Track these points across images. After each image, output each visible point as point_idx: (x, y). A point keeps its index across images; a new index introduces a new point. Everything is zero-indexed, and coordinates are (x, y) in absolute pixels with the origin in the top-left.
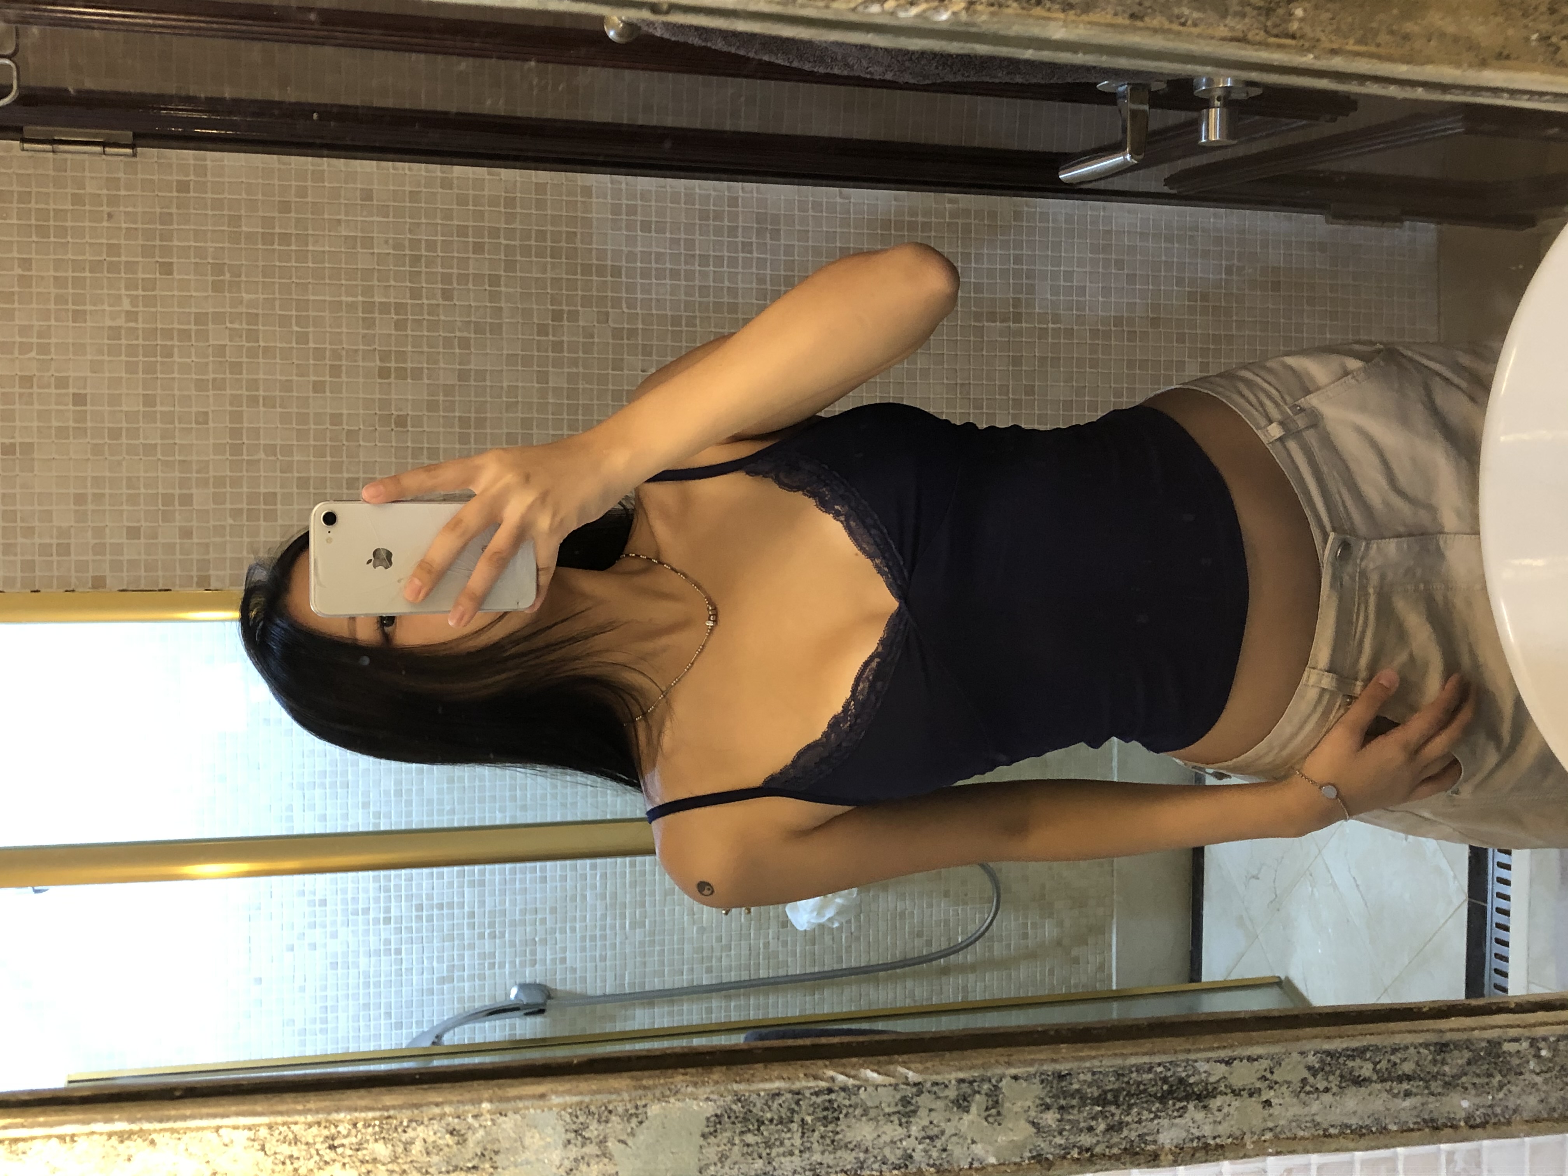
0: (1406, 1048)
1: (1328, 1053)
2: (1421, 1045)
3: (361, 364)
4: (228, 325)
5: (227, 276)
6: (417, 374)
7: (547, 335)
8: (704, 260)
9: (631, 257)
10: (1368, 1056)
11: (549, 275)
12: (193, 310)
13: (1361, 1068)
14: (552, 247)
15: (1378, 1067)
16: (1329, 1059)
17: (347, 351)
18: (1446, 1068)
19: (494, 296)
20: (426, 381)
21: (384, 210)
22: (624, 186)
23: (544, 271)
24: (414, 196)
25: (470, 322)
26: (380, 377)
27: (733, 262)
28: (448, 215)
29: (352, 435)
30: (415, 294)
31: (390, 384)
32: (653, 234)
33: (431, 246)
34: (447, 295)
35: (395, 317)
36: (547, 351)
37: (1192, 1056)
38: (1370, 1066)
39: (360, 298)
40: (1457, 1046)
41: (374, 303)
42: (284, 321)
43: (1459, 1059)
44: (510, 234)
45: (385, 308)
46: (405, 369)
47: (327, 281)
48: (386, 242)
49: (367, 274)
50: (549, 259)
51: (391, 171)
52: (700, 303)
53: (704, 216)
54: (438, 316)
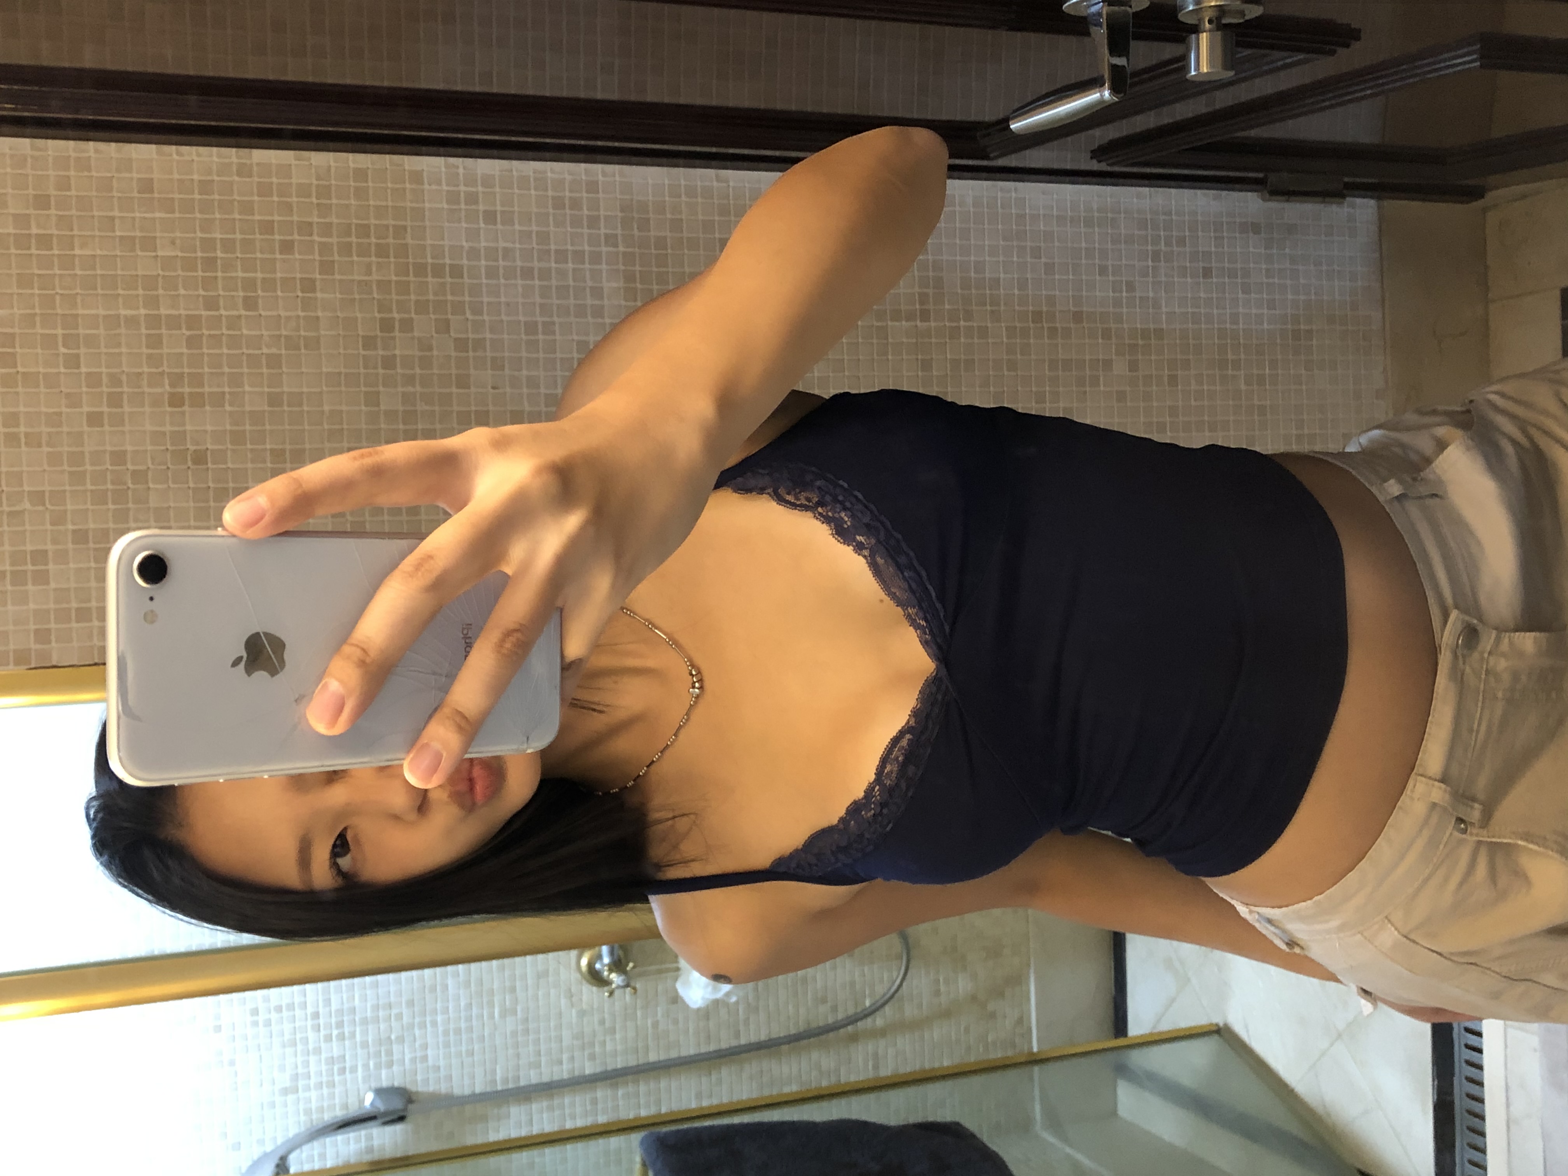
3: (147, 390)
6: (218, 400)
7: (376, 349)
8: (561, 256)
9: (474, 253)
11: (375, 277)
14: (377, 245)
17: (128, 374)
19: (307, 305)
20: (228, 408)
21: (167, 205)
22: (461, 171)
23: (369, 272)
24: (205, 187)
25: (280, 336)
26: (171, 405)
28: (247, 208)
29: (139, 476)
30: (211, 304)
31: (183, 413)
32: (499, 226)
33: (229, 246)
35: (188, 333)
36: (376, 368)
41: (160, 316)
42: (48, 341)
44: (327, 230)
45: (174, 322)
46: (202, 395)
47: (100, 291)
48: (173, 243)
49: (150, 282)
50: (374, 259)
51: (175, 156)
52: (559, 306)
53: (559, 203)
54: (240, 330)
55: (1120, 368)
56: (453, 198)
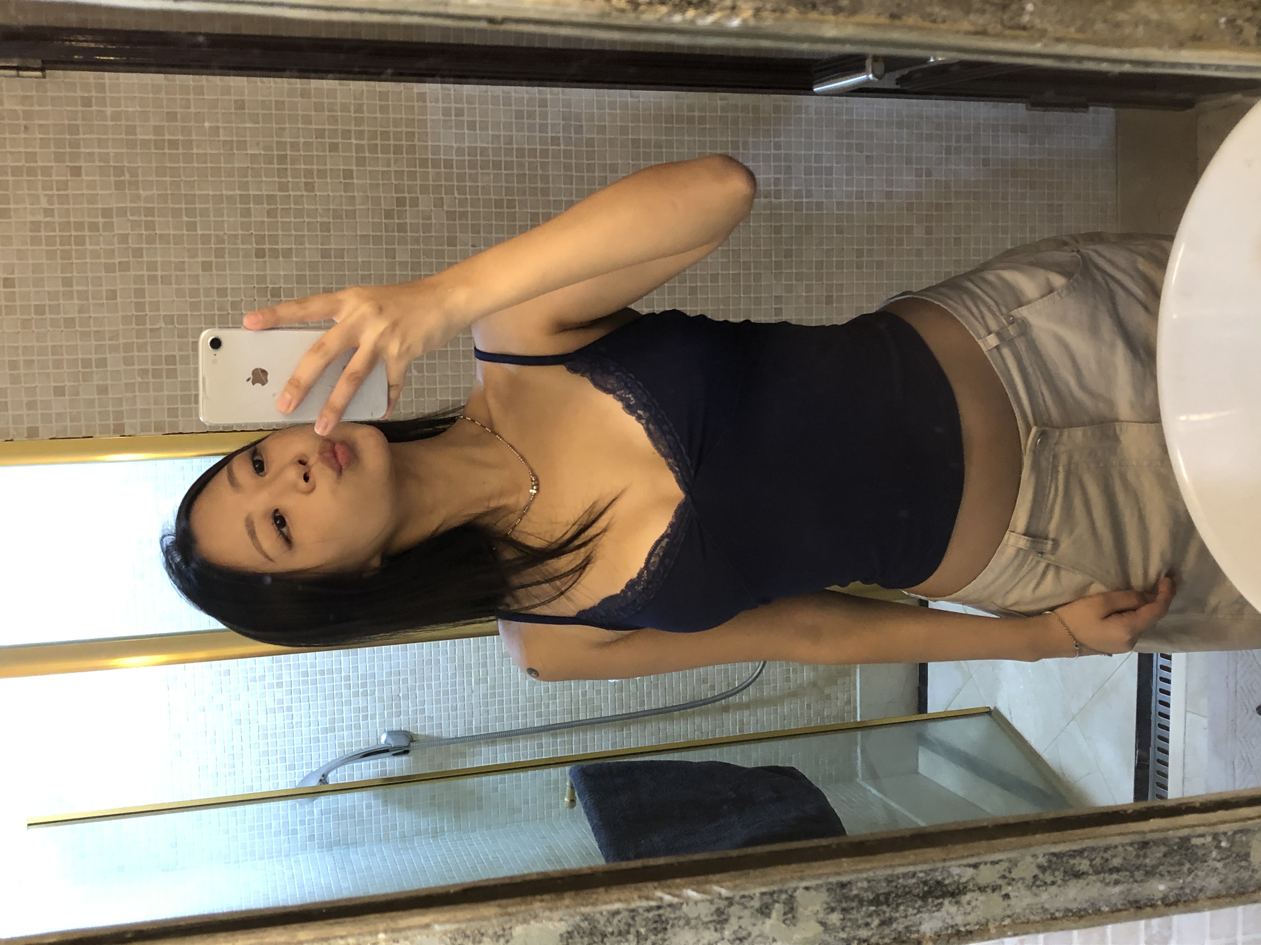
0: (1116, 847)
1: (1054, 854)
2: (1127, 844)
3: (241, 246)
4: (130, 218)
5: (127, 177)
6: (288, 253)
7: (393, 218)
8: (520, 153)
9: (460, 151)
10: (1086, 854)
12: (100, 206)
13: (1080, 864)
14: (395, 146)
15: (1094, 862)
16: (1055, 859)
17: (228, 236)
18: (1147, 861)
19: (347, 187)
20: (294, 259)
21: (254, 119)
22: (452, 92)
24: (280, 105)
25: (329, 209)
26: (257, 256)
27: (544, 154)
28: (307, 120)
29: (236, 305)
30: (283, 187)
31: (265, 262)
32: (478, 132)
33: (295, 146)
34: (309, 187)
35: (268, 207)
36: (393, 232)
37: (947, 864)
38: (1088, 863)
39: (238, 192)
40: (1156, 843)
41: (249, 195)
42: (176, 213)
43: (1158, 852)
44: (360, 135)
45: (258, 199)
46: (277, 250)
47: (210, 178)
49: (244, 172)
50: (392, 155)
51: (260, 85)
52: (518, 188)
54: (303, 204)
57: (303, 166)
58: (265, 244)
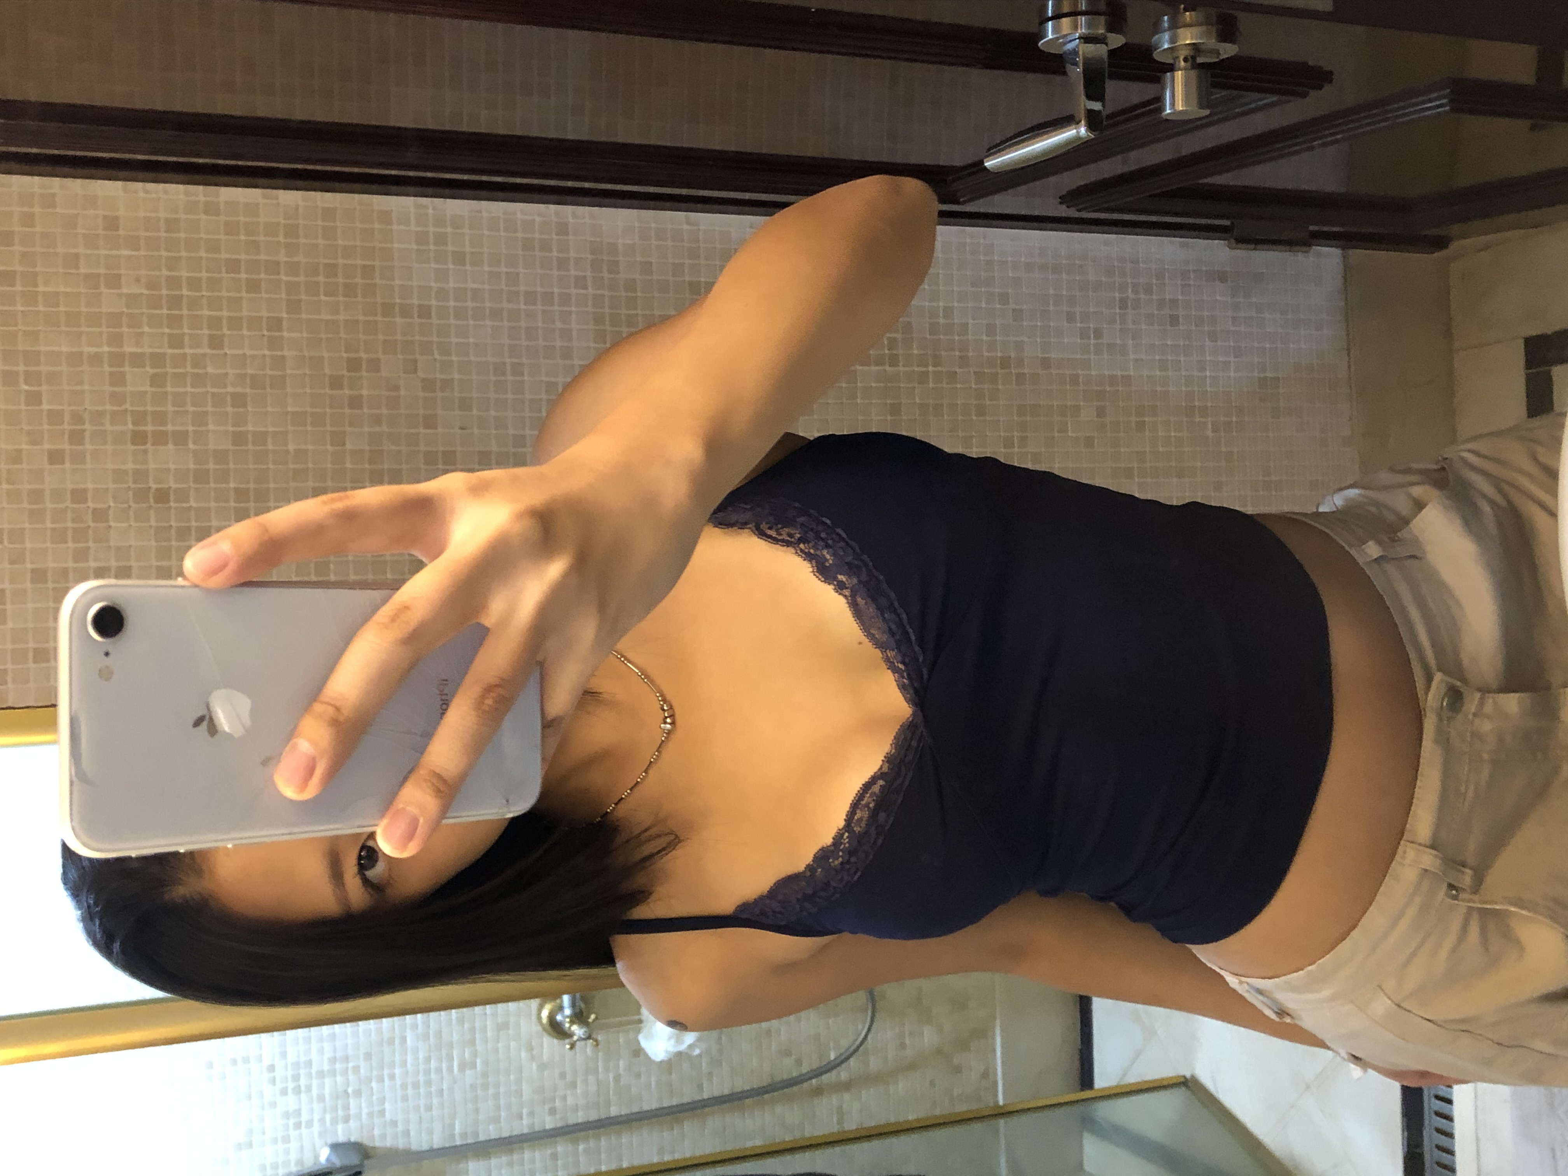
3: (109, 428)
6: (181, 438)
7: (342, 388)
8: (530, 298)
9: (442, 294)
11: (342, 316)
14: (345, 284)
17: (90, 412)
19: (274, 343)
20: (191, 446)
21: (133, 243)
23: (336, 312)
24: (172, 225)
25: (246, 375)
26: (134, 443)
27: (565, 299)
28: (214, 247)
29: (100, 515)
30: (176, 342)
31: (145, 452)
32: (468, 267)
33: (194, 283)
35: (151, 371)
36: (342, 407)
39: (106, 349)
41: (123, 353)
44: (293, 268)
45: (137, 360)
46: (165, 433)
47: (63, 328)
48: (138, 280)
49: (115, 319)
50: (341, 299)
51: (142, 194)
52: (527, 347)
53: (528, 245)
54: (205, 368)
55: (1087, 414)
56: (421, 238)
57: (206, 312)
58: (146, 425)
